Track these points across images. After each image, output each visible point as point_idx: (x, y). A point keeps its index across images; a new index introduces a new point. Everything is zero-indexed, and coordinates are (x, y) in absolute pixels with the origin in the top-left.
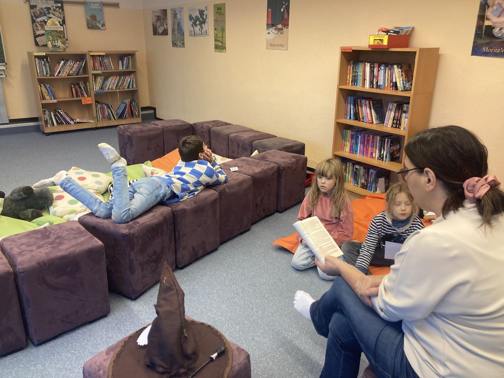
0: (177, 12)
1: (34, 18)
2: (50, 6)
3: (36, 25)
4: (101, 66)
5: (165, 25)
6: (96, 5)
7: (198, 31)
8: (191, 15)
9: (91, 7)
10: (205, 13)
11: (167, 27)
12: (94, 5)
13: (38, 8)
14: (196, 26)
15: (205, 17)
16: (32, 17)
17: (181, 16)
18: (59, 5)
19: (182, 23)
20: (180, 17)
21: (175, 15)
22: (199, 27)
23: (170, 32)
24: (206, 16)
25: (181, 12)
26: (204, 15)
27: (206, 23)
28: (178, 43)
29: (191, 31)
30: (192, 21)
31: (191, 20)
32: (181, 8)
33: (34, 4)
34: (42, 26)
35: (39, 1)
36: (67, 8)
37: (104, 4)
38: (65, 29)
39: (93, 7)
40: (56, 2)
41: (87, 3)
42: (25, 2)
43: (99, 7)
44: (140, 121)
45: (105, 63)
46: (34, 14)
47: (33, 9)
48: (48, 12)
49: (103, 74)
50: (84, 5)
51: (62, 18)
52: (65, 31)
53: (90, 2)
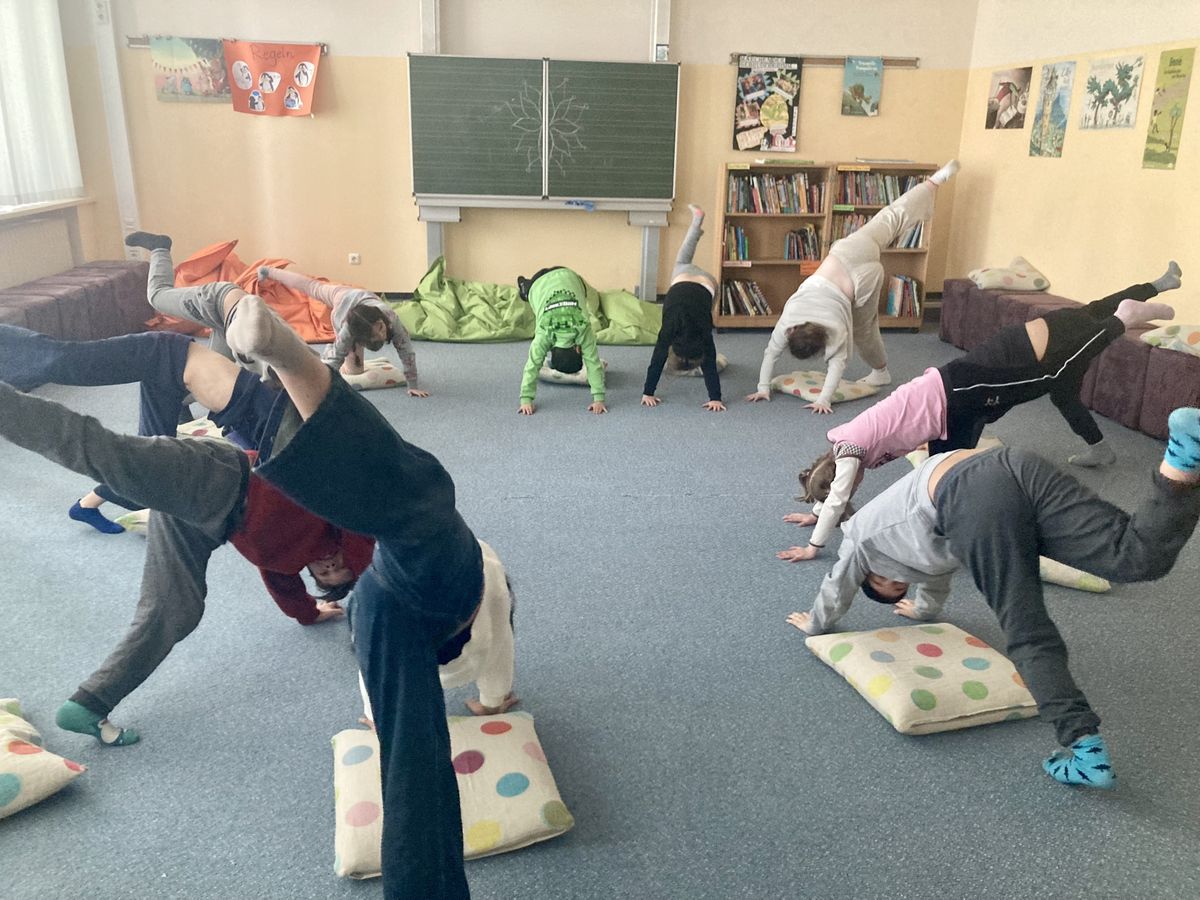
0: (1059, 73)
1: (742, 94)
2: (776, 70)
3: (742, 109)
4: (858, 195)
5: (1020, 105)
6: (868, 64)
7: (1107, 118)
8: (1094, 79)
9: (857, 67)
10: (1133, 74)
11: (1025, 110)
12: (864, 64)
13: (752, 73)
14: (1104, 104)
15: (1131, 82)
16: (738, 91)
17: (1065, 82)
18: (795, 66)
19: (1068, 99)
20: (1064, 85)
21: (1051, 81)
22: (1110, 106)
23: (1029, 121)
24: (1136, 80)
25: (1068, 72)
26: (1129, 78)
27: (1131, 98)
28: (1046, 147)
29: (1087, 119)
30: (1096, 93)
31: (1092, 91)
32: (1070, 62)
33: (748, 66)
34: (755, 112)
35: (757, 59)
36: (809, 71)
37: (887, 62)
38: (795, 115)
39: (861, 69)
40: (790, 60)
41: (850, 59)
42: (731, 63)
43: (875, 69)
44: (918, 324)
45: (867, 189)
46: (743, 85)
47: (743, 76)
48: (769, 81)
49: (858, 212)
50: (844, 64)
51: (795, 93)
52: (795, 120)
53: (858, 59)
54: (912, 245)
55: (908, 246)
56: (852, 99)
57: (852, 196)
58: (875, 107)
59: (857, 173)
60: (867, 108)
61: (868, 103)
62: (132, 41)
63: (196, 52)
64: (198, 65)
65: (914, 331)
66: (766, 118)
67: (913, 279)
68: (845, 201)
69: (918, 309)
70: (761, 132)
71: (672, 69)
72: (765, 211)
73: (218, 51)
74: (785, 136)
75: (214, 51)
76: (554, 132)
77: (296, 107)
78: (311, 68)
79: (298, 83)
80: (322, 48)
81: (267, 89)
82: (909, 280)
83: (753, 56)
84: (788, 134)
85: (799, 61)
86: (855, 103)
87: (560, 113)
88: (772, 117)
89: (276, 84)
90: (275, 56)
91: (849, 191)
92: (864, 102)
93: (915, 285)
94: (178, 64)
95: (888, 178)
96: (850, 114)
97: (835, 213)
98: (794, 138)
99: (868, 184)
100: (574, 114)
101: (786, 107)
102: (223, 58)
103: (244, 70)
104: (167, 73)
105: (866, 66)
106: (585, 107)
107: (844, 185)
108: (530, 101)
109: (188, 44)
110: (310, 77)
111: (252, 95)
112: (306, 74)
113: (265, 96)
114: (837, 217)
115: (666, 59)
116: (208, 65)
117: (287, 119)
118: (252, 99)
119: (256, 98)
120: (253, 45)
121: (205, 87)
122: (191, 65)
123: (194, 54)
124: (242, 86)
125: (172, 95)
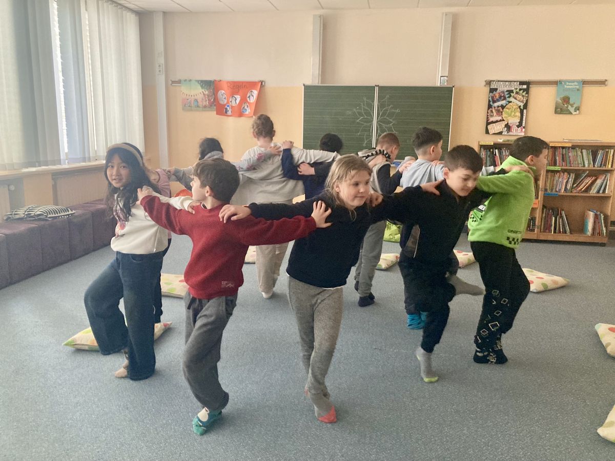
1: (491, 103)
2: (513, 89)
3: (492, 111)
6: (572, 84)
9: (565, 86)
12: (570, 84)
13: (498, 91)
16: (489, 101)
18: (525, 87)
33: (495, 87)
34: (499, 113)
35: (501, 83)
36: (534, 90)
37: (585, 83)
38: (525, 114)
39: (568, 87)
40: (522, 83)
41: (560, 82)
42: (485, 86)
43: (578, 87)
45: (569, 157)
46: (493, 98)
47: (492, 93)
48: (509, 95)
49: (564, 171)
50: (557, 84)
51: (525, 102)
52: (524, 117)
53: (566, 81)
55: (598, 192)
56: (562, 105)
57: (560, 162)
58: (578, 109)
60: (572, 109)
61: (572, 107)
62: (173, 82)
63: (202, 86)
64: (202, 93)
65: (603, 245)
66: (506, 116)
67: (601, 212)
68: (555, 165)
69: (605, 231)
70: (503, 124)
71: (450, 90)
73: (212, 86)
74: (518, 126)
75: (210, 86)
76: (380, 125)
77: (247, 113)
78: (255, 93)
79: (248, 100)
80: (262, 83)
81: (233, 104)
82: (598, 213)
83: (499, 81)
84: (520, 125)
85: (528, 83)
86: (564, 107)
87: (384, 114)
88: (510, 115)
89: (238, 101)
90: (239, 87)
91: (557, 158)
92: (570, 106)
93: (602, 217)
94: (193, 93)
95: (584, 151)
96: (561, 113)
97: (548, 171)
98: (524, 127)
99: (570, 154)
100: (391, 115)
101: (519, 110)
102: (214, 89)
103: (223, 95)
104: (188, 97)
105: (571, 85)
106: (398, 111)
107: (554, 155)
108: (367, 108)
109: (198, 83)
110: (255, 98)
111: (226, 107)
112: (253, 96)
113: (232, 107)
114: (549, 174)
115: (446, 84)
116: (207, 93)
117: (243, 119)
118: (226, 109)
119: (228, 108)
120: (228, 82)
121: (204, 103)
122: (198, 92)
123: (200, 88)
124: (221, 102)
125: (190, 108)
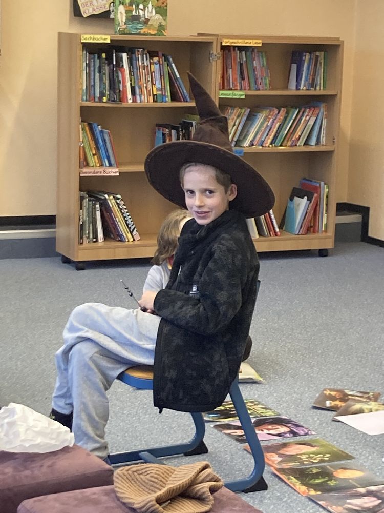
4: (243, 79)
44: (329, 244)
54: (313, 141)
59: (241, 49)
65: (323, 253)
72: (134, 101)
99: (255, 63)
